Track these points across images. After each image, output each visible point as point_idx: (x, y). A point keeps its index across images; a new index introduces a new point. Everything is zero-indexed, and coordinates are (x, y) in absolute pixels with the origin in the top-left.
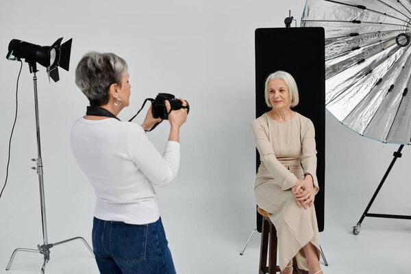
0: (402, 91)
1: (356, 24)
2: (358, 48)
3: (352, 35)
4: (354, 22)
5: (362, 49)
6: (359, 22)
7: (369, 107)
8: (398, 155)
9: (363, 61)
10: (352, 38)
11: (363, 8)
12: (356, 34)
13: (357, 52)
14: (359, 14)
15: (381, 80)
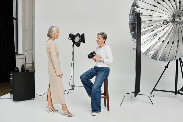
0: (167, 42)
1: (151, 17)
2: (152, 26)
3: (149, 21)
4: (150, 16)
5: (153, 26)
6: (152, 16)
7: (154, 48)
8: (167, 67)
9: (154, 30)
10: (149, 22)
11: (153, 11)
12: (151, 21)
13: (151, 27)
14: (152, 13)
15: (160, 38)
